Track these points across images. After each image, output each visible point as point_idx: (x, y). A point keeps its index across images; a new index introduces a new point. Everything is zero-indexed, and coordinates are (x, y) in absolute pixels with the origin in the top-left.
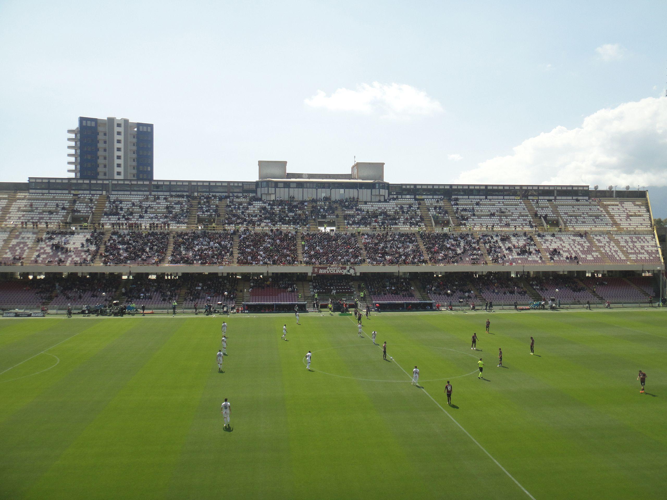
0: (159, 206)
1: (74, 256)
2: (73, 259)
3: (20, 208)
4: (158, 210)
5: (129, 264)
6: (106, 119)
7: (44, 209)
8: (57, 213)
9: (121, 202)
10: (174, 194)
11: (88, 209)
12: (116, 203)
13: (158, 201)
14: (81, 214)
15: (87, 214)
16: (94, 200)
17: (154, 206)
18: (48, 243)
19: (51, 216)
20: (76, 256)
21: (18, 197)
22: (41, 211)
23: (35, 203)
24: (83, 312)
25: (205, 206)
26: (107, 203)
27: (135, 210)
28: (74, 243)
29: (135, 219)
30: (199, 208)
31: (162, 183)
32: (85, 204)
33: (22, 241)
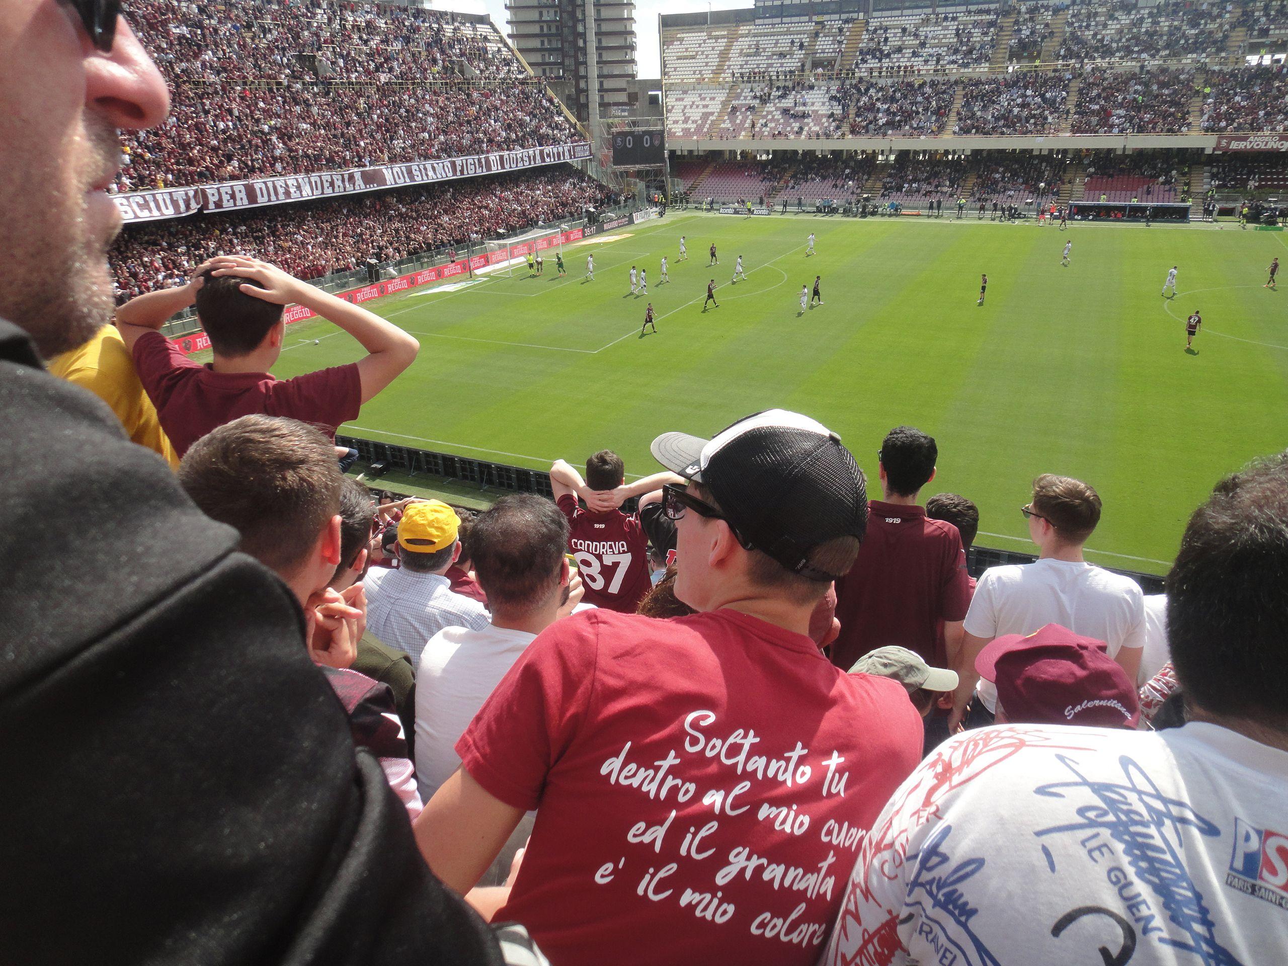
0: (946, 32)
1: (811, 124)
2: (810, 128)
3: (742, 50)
4: (944, 41)
5: (891, 135)
7: (774, 49)
8: (792, 54)
9: (886, 30)
10: (973, 8)
11: (836, 46)
12: (879, 32)
13: (945, 24)
14: (826, 55)
15: (833, 54)
16: (845, 30)
17: (939, 33)
18: (778, 105)
19: (783, 61)
20: (815, 125)
21: (740, 32)
22: (770, 54)
23: (765, 42)
24: (819, 210)
25: (1025, 27)
26: (865, 33)
27: (906, 43)
28: (813, 104)
29: (906, 60)
30: (1015, 31)
32: (831, 38)
33: (744, 102)
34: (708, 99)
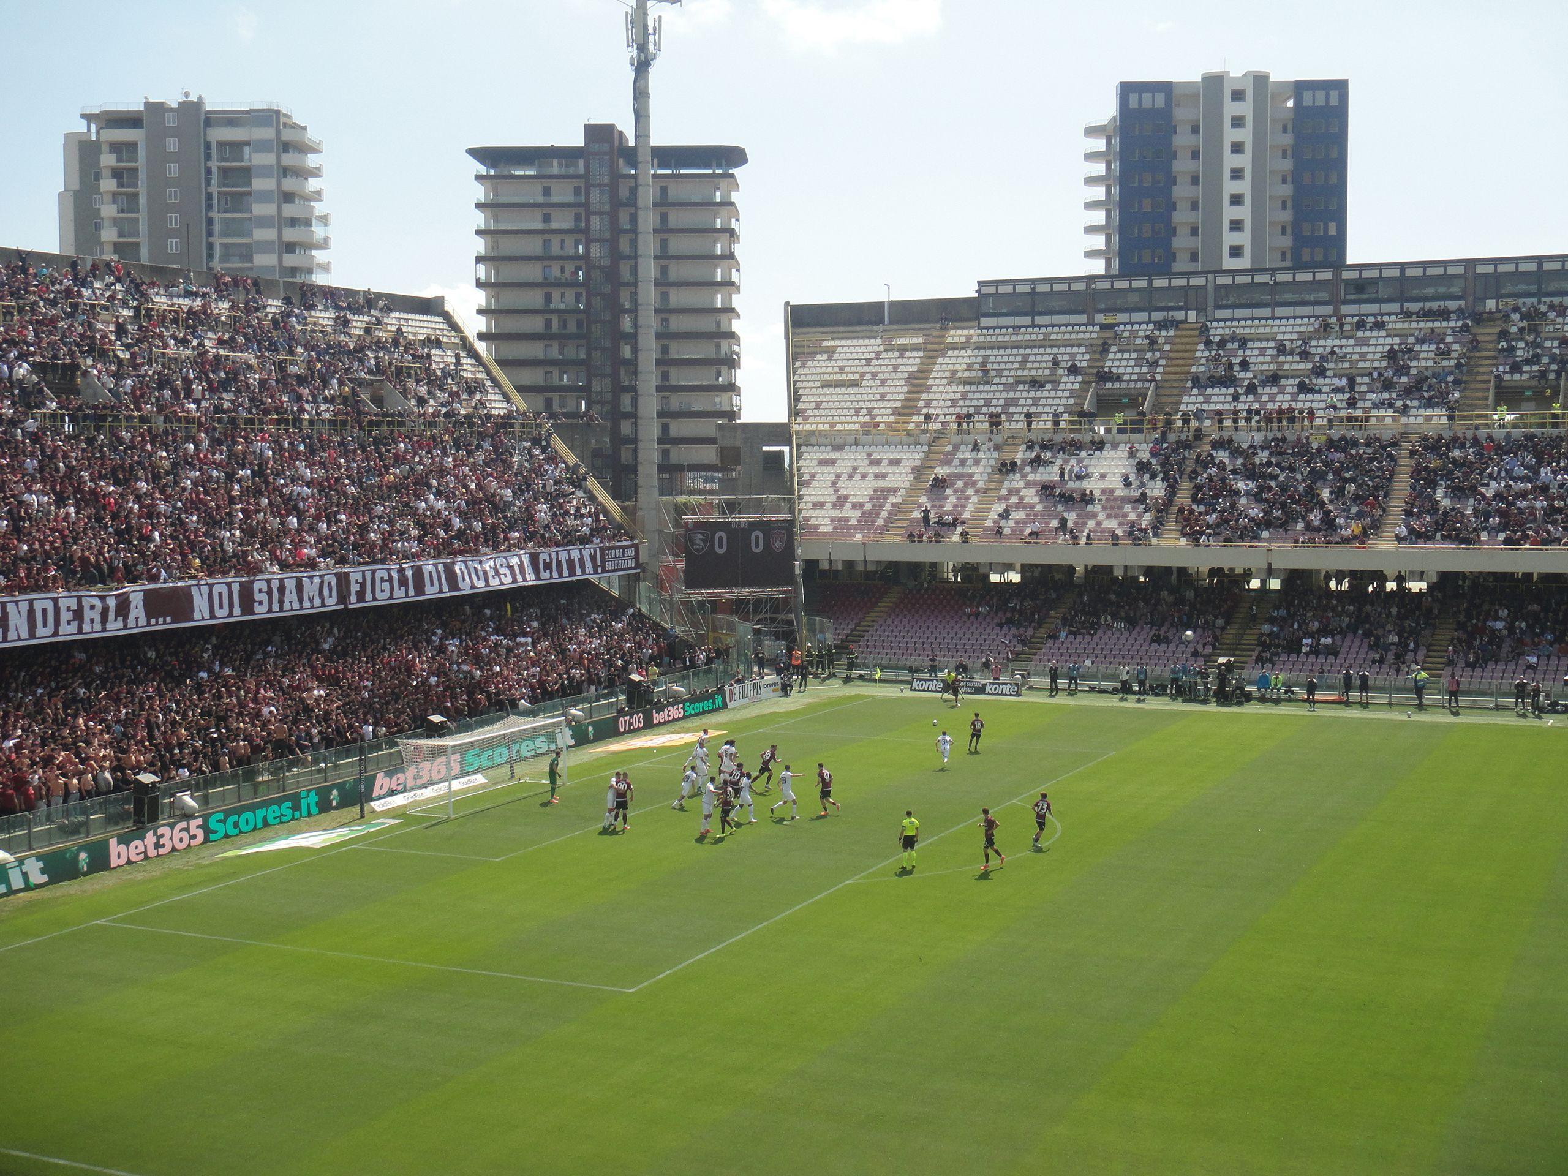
0: (1365, 349)
1: (1101, 516)
2: (1098, 524)
3: (954, 372)
4: (1361, 365)
5: (1266, 540)
6: (1199, 80)
7: (1020, 373)
8: (1056, 383)
9: (1243, 342)
10: (1414, 306)
11: (1145, 370)
12: (1229, 346)
13: (1360, 334)
14: (1124, 385)
15: (1140, 385)
16: (1161, 341)
17: (1349, 350)
18: (1031, 477)
19: (1039, 394)
20: (1109, 516)
21: (949, 340)
22: (1011, 380)
23: (998, 359)
24: (1125, 689)
25: (1521, 344)
26: (1201, 346)
27: (1286, 367)
28: (1103, 476)
29: (1288, 397)
30: (1503, 350)
31: (1375, 274)
32: (1134, 355)
33: (960, 470)
34: (885, 463)
